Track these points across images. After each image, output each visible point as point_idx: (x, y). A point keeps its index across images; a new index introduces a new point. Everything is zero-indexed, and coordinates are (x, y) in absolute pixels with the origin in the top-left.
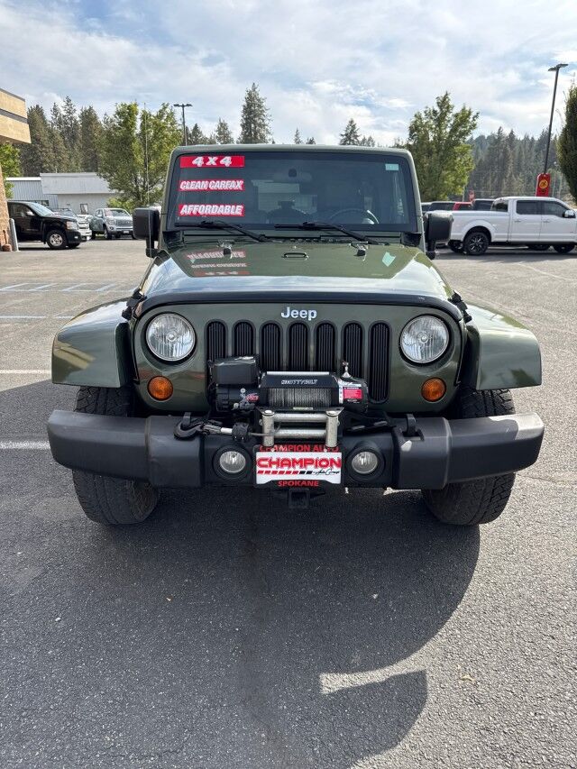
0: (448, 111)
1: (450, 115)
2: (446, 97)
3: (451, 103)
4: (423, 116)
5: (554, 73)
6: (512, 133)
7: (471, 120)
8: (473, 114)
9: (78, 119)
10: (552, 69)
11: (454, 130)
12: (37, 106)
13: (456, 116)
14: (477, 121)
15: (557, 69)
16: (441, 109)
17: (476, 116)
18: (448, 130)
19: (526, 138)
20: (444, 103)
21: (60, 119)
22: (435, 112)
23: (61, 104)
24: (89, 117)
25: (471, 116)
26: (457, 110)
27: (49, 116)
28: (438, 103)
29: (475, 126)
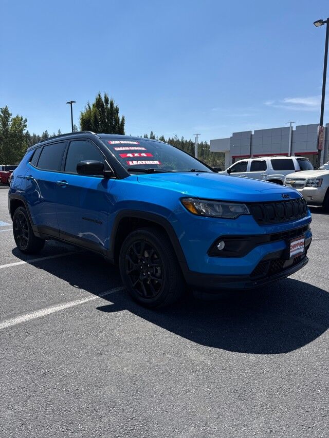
0: (9, 116)
1: (10, 119)
2: (6, 108)
3: (10, 112)
5: (70, 105)
7: (23, 122)
8: (24, 119)
10: (69, 103)
11: (14, 124)
13: (14, 119)
14: (27, 123)
15: (71, 103)
17: (26, 120)
18: (10, 127)
20: (5, 112)
26: (13, 116)
28: (2, 111)
29: (25, 126)
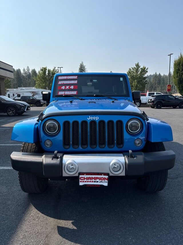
0: (139, 67)
1: (140, 69)
2: (138, 63)
3: (139, 65)
4: (132, 69)
5: (170, 56)
6: (160, 74)
7: (146, 70)
9: (31, 72)
10: (169, 55)
11: (141, 73)
12: (19, 69)
13: (142, 69)
14: (148, 70)
15: (170, 55)
16: (137, 67)
18: (139, 73)
19: (164, 75)
20: (137, 65)
21: (25, 72)
22: (135, 68)
23: (26, 68)
24: (34, 72)
25: (146, 69)
26: (141, 67)
27: (22, 72)
28: (136, 65)
29: (147, 72)
